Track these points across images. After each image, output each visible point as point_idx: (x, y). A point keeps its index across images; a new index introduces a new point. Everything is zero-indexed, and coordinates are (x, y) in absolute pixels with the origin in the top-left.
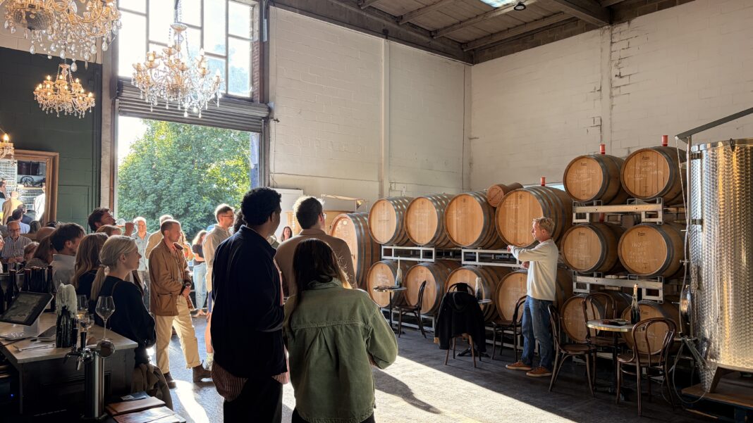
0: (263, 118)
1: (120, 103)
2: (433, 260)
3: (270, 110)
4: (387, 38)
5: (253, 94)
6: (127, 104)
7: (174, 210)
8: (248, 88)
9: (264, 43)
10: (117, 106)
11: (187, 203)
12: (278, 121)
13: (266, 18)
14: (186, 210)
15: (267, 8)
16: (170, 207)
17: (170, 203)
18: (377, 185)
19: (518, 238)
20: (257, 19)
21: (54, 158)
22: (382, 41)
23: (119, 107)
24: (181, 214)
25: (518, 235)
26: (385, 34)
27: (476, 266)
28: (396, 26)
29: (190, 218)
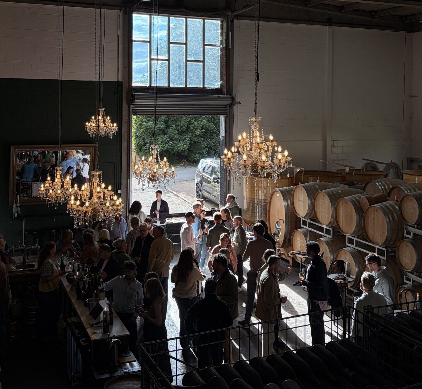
0: (228, 105)
1: (133, 107)
2: (330, 237)
3: (233, 99)
4: (330, 25)
5: (221, 85)
6: (137, 107)
7: (179, 128)
8: (219, 80)
9: (229, 49)
10: (131, 109)
11: (188, 122)
12: (240, 103)
13: (231, 31)
14: (188, 127)
15: (232, 21)
16: (176, 125)
17: (176, 122)
18: (320, 144)
19: (375, 238)
20: (225, 31)
21: (95, 147)
22: (327, 28)
23: (133, 110)
24: (184, 130)
25: (375, 236)
26: (329, 22)
27: (354, 249)
28: (339, 14)
29: (191, 134)
